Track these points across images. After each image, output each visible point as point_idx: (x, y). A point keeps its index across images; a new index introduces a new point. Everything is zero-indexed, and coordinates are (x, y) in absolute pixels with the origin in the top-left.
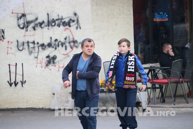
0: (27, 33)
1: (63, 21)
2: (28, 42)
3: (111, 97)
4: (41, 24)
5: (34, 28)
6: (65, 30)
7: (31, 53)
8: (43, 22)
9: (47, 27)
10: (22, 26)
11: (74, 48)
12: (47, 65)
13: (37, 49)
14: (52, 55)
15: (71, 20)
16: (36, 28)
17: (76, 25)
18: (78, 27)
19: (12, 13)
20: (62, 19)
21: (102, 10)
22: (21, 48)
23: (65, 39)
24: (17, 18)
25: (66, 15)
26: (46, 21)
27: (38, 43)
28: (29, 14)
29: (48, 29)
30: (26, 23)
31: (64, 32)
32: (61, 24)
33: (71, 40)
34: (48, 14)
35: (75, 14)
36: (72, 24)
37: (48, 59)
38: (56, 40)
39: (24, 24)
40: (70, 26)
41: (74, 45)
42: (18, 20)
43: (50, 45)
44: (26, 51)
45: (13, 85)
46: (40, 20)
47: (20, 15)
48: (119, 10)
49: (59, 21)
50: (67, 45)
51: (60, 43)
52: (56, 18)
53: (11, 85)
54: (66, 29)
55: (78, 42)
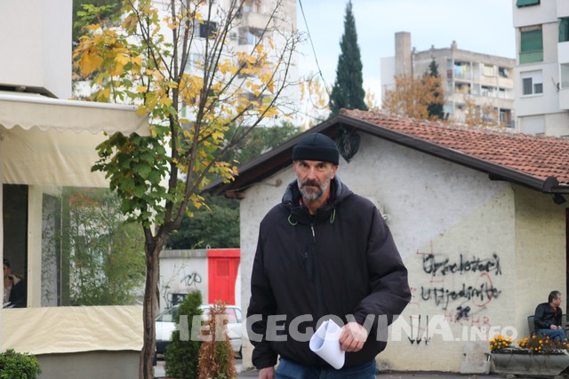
0: (435, 279)
1: (479, 264)
2: (435, 290)
3: (536, 361)
4: (452, 268)
5: (443, 273)
6: (481, 276)
7: (438, 303)
8: (455, 265)
9: (459, 272)
10: (428, 270)
11: (493, 298)
12: (458, 319)
13: (445, 298)
14: (464, 307)
15: (489, 263)
16: (446, 272)
17: (496, 270)
18: (498, 272)
19: (418, 253)
20: (478, 261)
21: (529, 251)
22: (426, 297)
23: (482, 286)
24: (423, 260)
25: (484, 257)
26: (458, 264)
27: (447, 291)
28: (438, 255)
29: (461, 274)
30: (433, 266)
31: (481, 278)
32: (478, 267)
33: (489, 287)
34: (461, 256)
35: (495, 256)
36: (490, 268)
37: (459, 311)
38: (470, 288)
39: (431, 266)
40: (488, 271)
41: (493, 295)
42: (424, 262)
43: (462, 294)
44: (432, 301)
45: (415, 342)
46: (451, 263)
47: (427, 256)
49: (475, 264)
50: (484, 294)
51: (475, 292)
52: (471, 260)
53: (412, 342)
54: (483, 274)
55: (498, 290)
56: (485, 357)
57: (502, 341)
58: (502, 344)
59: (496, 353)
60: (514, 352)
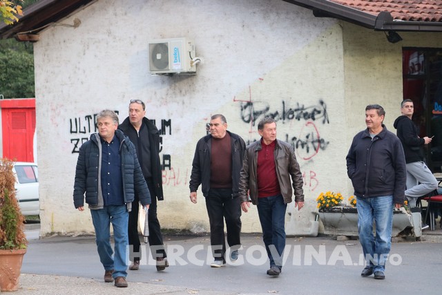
1: (304, 112)
4: (273, 116)
6: (306, 125)
8: (277, 113)
9: (282, 120)
10: (246, 119)
11: (320, 150)
15: (315, 110)
17: (323, 118)
18: (326, 121)
19: (234, 101)
20: (303, 109)
21: (360, 97)
23: (307, 137)
24: (240, 108)
25: (309, 104)
26: (280, 112)
28: (257, 102)
29: (284, 123)
30: (252, 115)
31: (306, 128)
32: (302, 116)
33: (316, 138)
34: (283, 103)
35: (322, 103)
36: (316, 116)
38: (294, 139)
39: (250, 115)
40: (314, 119)
41: (320, 146)
42: (242, 110)
46: (272, 111)
47: (245, 103)
48: (384, 97)
49: (299, 112)
50: (310, 145)
51: (300, 143)
52: (294, 107)
54: (309, 123)
55: (326, 140)
56: (313, 217)
57: (330, 199)
58: (331, 201)
59: (325, 211)
60: (345, 211)
